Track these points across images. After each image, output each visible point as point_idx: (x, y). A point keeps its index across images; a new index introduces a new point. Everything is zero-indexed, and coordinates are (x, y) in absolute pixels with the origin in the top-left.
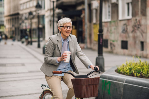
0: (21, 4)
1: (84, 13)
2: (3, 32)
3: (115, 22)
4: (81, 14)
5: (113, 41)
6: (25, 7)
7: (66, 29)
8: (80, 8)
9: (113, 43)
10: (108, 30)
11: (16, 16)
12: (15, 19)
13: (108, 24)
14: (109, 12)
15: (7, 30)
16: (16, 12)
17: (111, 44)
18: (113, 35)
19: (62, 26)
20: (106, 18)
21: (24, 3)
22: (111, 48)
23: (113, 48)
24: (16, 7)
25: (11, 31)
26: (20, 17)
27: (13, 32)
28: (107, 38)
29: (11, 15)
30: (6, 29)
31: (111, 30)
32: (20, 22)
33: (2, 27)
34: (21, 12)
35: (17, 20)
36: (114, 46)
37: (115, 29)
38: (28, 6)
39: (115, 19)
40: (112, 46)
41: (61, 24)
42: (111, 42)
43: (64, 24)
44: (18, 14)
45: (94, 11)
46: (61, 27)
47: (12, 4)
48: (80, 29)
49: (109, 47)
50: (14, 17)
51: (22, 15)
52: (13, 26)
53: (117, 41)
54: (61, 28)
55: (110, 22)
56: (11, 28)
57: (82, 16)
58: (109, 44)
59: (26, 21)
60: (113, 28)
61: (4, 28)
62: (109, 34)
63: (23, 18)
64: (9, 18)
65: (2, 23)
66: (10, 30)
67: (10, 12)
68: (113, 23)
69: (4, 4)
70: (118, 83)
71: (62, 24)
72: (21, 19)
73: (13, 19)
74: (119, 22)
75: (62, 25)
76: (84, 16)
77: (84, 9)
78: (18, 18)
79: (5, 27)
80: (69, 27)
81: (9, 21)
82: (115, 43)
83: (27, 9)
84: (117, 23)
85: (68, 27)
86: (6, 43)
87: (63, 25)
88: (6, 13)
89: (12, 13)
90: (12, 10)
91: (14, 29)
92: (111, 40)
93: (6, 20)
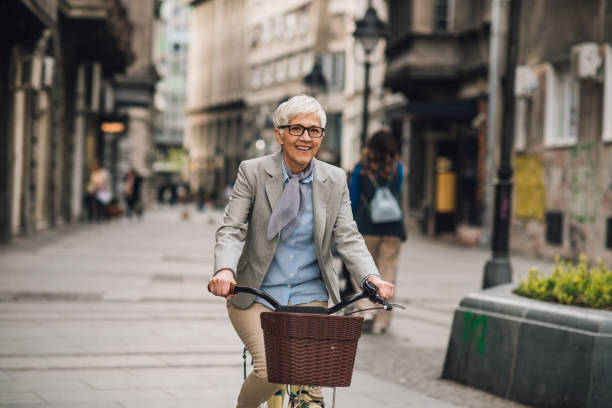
0: (254, 67)
1: (486, 111)
2: (178, 174)
3: (588, 148)
4: (474, 114)
5: (581, 220)
6: (268, 79)
7: (296, 138)
8: (470, 92)
9: (580, 226)
10: (564, 180)
11: (233, 114)
12: (229, 122)
13: (567, 156)
14: (572, 111)
15: (195, 167)
16: (234, 97)
17: (573, 230)
18: (580, 197)
19: (284, 124)
20: (560, 134)
21: (267, 63)
22: (573, 244)
23: (580, 245)
24: (235, 77)
25: (208, 172)
26: (247, 116)
27: (217, 173)
28: (562, 208)
29: (211, 110)
30: (190, 161)
31: (575, 179)
32: (247, 136)
33: (174, 154)
34: (252, 99)
35: (234, 127)
36: (583, 238)
37: (587, 175)
38: (281, 76)
39: (591, 139)
40: (577, 238)
41: (282, 119)
42: (574, 222)
43: (292, 117)
44: (240, 105)
45: (521, 107)
46: (282, 127)
47: (219, 66)
48: (468, 173)
49: (566, 242)
50: (223, 116)
51: (257, 109)
52: (218, 150)
53: (593, 219)
54: (281, 131)
55: (573, 149)
56: (209, 161)
57: (477, 122)
58: (566, 232)
59: (268, 134)
60: (581, 172)
61: (184, 159)
62: (568, 194)
63: (261, 121)
64: (204, 118)
65: (177, 139)
66: (204, 166)
67: (209, 94)
68: (583, 154)
69: (185, 62)
70: (507, 321)
71: (284, 117)
72: (251, 124)
73: (219, 124)
74: (602, 148)
75: (286, 123)
76: (485, 124)
77: (485, 97)
78: (239, 120)
79: (187, 152)
80: (308, 129)
81: (205, 129)
82: (587, 228)
83: (276, 85)
84: (598, 154)
85: (305, 129)
86: (186, 216)
87: (290, 122)
88: (195, 100)
89: (217, 99)
90: (217, 87)
91: (220, 163)
92: (572, 216)
93: (195, 128)
